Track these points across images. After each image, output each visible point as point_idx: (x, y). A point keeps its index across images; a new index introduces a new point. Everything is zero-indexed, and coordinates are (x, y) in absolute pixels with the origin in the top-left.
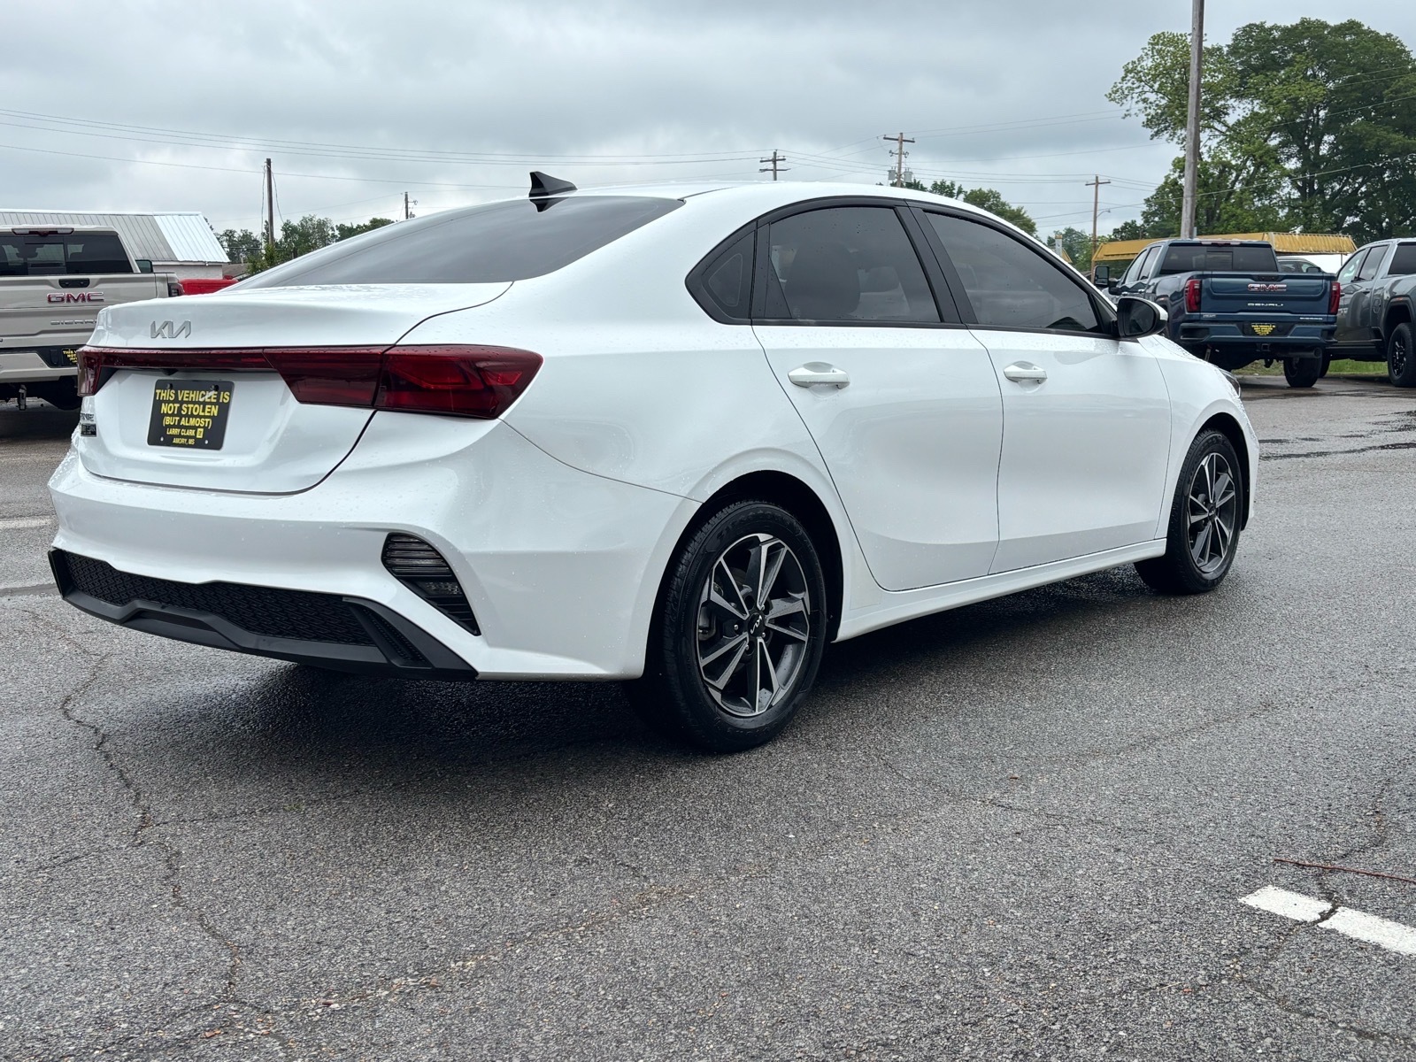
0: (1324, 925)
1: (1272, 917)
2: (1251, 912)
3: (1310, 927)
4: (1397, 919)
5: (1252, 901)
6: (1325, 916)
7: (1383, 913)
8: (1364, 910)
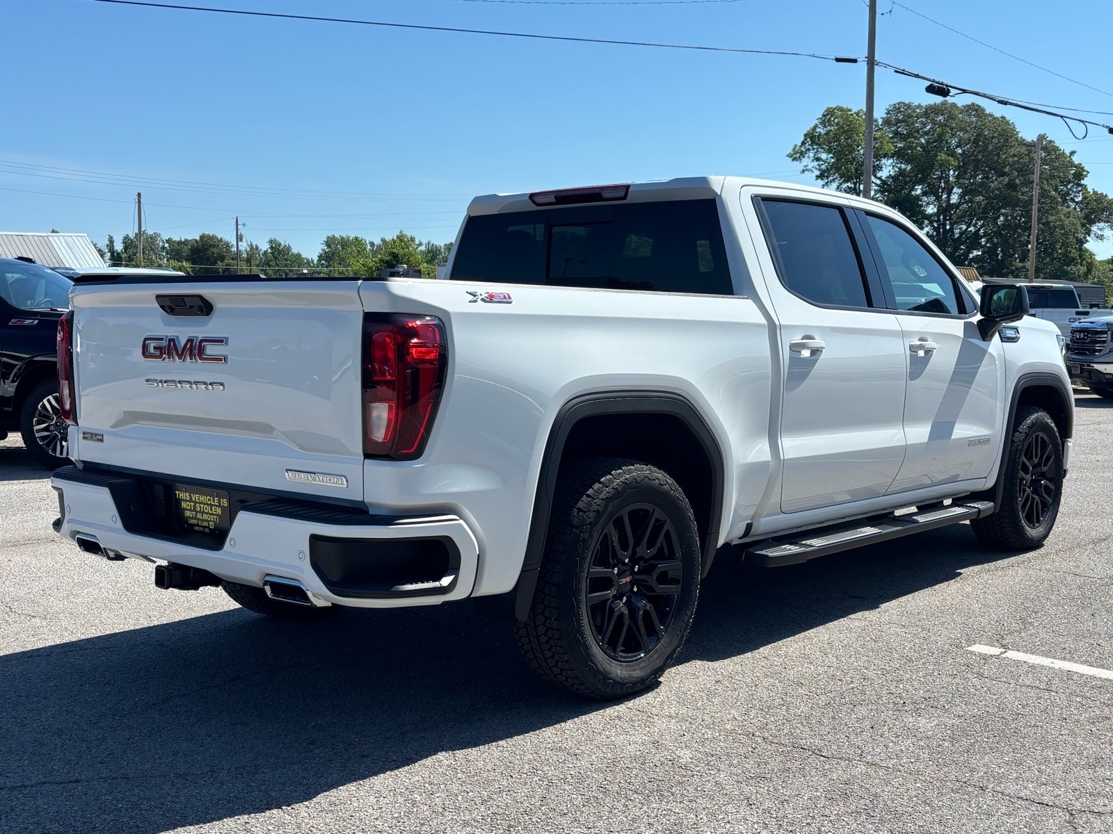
0: (1003, 656)
1: (980, 654)
2: (971, 653)
3: (997, 657)
4: (1033, 654)
5: (969, 649)
6: (1002, 653)
7: (1026, 652)
8: (1019, 651)
